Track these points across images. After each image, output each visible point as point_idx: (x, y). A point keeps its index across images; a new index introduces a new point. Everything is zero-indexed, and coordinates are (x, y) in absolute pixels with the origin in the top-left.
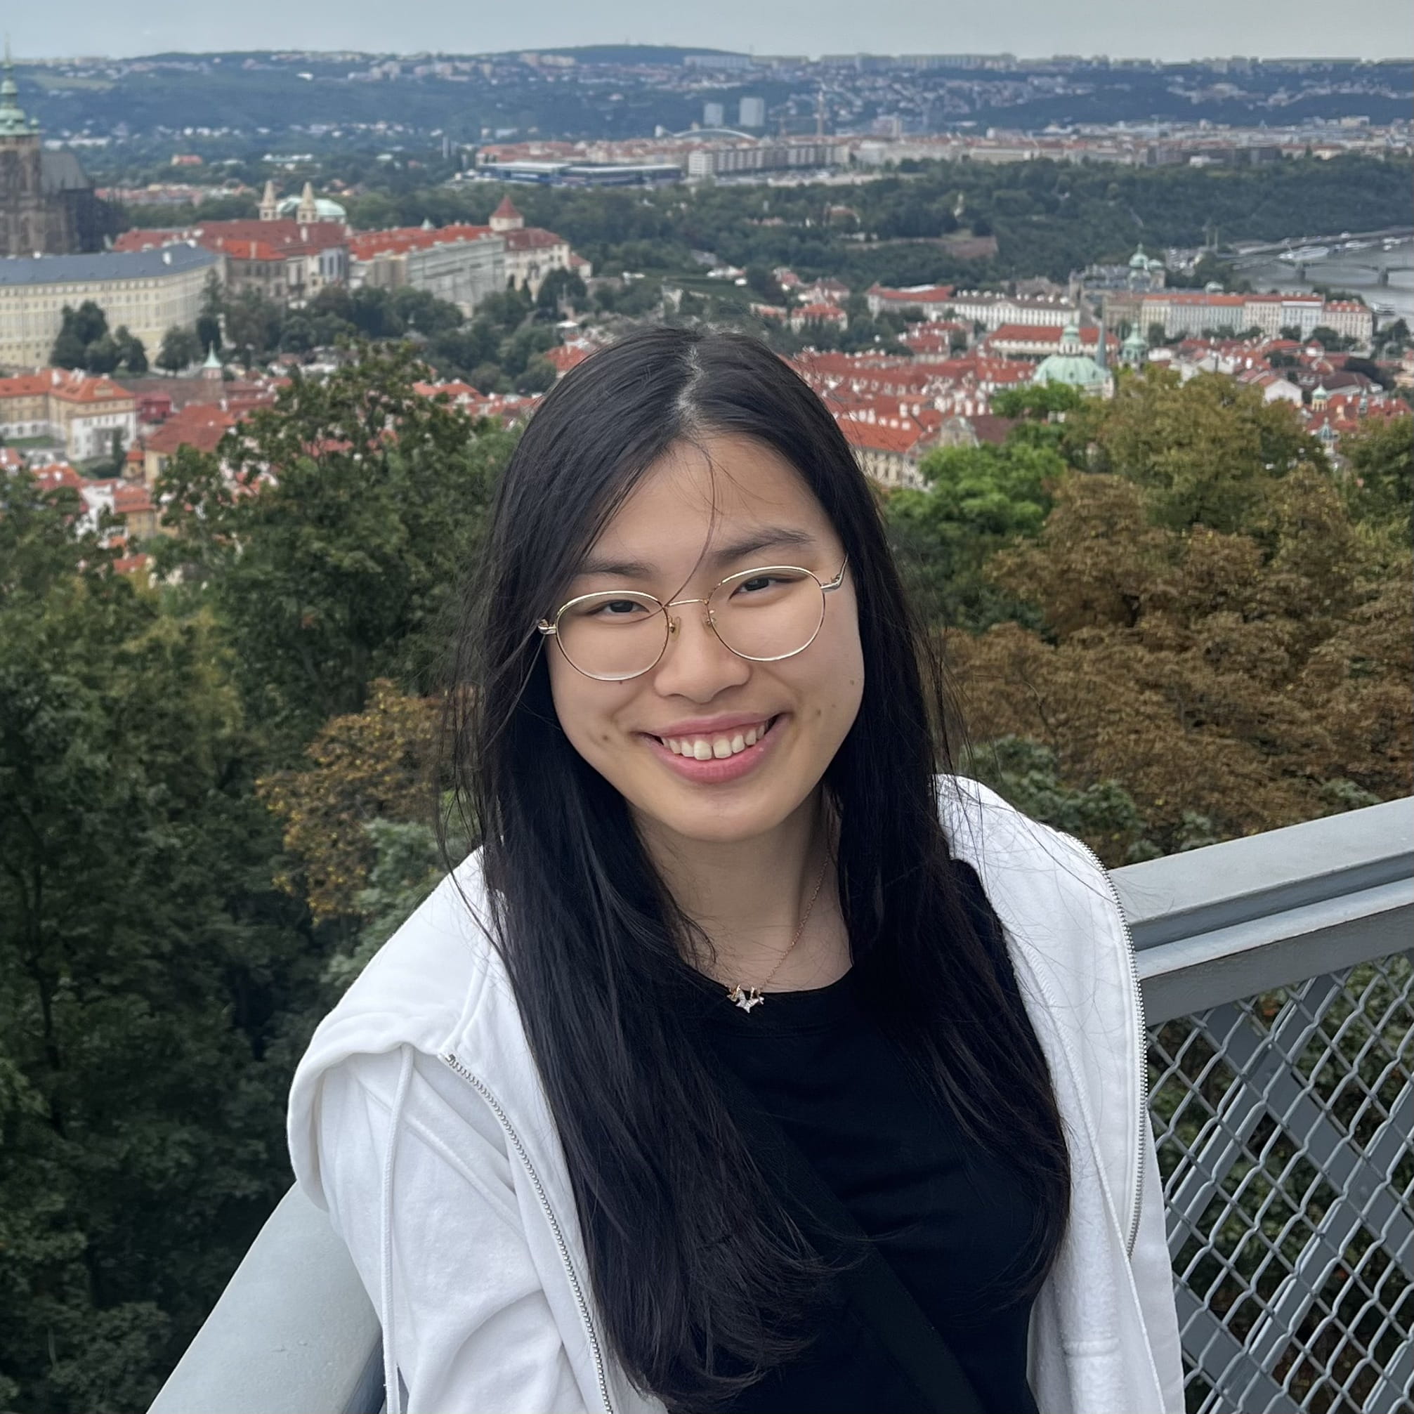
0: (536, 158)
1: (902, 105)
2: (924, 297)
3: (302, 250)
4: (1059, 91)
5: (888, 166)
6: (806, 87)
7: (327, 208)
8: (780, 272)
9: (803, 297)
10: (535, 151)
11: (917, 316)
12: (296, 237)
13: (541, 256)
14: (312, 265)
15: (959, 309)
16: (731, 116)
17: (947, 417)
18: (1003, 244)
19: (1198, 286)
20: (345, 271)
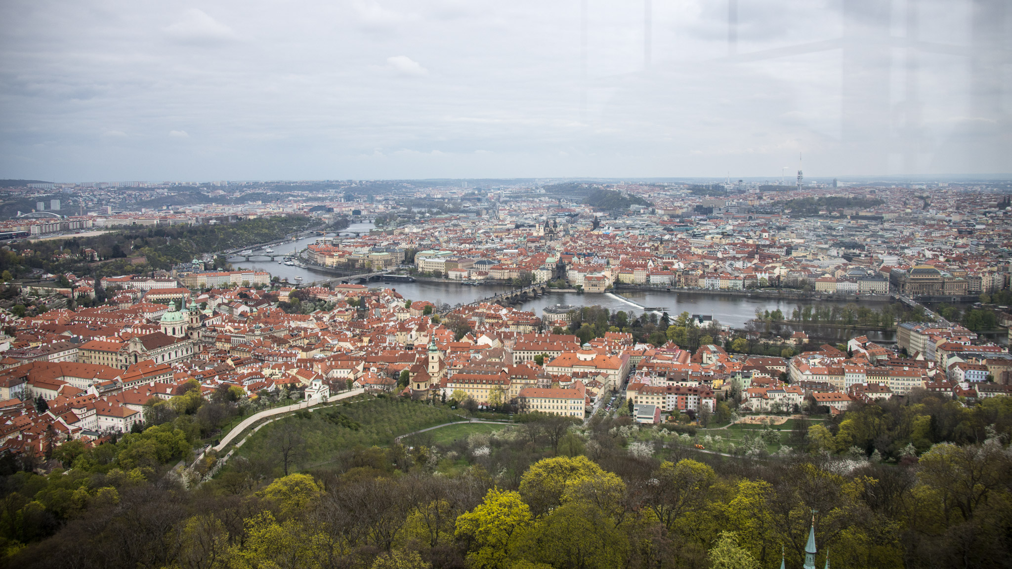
1: (111, 200)
2: (122, 281)
4: (166, 194)
5: (107, 228)
6: (74, 194)
8: (68, 275)
9: (77, 284)
11: (120, 288)
15: (135, 284)
16: (47, 207)
17: (132, 335)
18: (148, 257)
19: (215, 269)
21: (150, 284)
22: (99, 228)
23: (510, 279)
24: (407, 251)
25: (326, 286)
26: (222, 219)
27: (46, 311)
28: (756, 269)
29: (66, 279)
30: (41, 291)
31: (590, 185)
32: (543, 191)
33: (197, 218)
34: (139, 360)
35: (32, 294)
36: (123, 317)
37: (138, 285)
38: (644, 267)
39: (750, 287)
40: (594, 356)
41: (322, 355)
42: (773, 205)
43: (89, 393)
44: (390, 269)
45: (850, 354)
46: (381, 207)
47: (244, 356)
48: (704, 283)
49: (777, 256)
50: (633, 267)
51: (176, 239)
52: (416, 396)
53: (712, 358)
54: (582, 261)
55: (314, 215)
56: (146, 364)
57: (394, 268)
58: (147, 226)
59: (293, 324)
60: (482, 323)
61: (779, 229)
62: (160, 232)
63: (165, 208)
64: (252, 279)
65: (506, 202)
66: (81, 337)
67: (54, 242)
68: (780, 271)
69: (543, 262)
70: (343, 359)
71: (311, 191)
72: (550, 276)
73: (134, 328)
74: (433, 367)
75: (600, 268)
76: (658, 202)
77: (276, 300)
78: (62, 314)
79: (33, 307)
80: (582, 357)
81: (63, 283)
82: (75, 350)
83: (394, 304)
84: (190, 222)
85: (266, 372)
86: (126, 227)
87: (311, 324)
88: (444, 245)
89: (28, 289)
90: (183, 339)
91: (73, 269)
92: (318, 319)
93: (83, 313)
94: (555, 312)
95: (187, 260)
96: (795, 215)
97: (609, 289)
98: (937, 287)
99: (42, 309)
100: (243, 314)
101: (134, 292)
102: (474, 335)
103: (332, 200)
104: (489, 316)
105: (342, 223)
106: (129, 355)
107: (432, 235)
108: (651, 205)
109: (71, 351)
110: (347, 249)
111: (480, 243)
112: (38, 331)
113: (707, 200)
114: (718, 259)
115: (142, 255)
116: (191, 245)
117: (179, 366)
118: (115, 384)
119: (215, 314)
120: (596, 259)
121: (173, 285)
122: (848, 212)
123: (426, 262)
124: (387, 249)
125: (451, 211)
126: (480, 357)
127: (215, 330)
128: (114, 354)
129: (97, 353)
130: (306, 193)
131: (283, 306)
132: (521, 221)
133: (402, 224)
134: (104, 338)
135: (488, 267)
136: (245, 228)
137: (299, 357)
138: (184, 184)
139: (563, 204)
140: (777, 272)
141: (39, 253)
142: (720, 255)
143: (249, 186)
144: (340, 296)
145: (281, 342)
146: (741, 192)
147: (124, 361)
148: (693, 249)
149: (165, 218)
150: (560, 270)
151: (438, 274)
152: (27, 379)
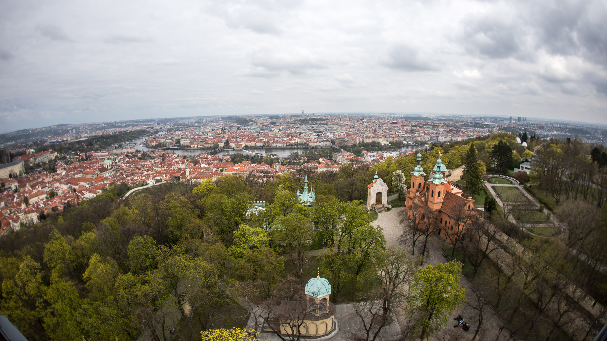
0: (53, 140)
2: (92, 153)
3: (31, 158)
4: (103, 126)
5: (87, 137)
6: (79, 128)
7: (33, 150)
8: (78, 152)
9: (81, 155)
11: (92, 155)
12: (30, 156)
13: (54, 154)
16: (72, 132)
17: (96, 168)
18: (99, 145)
19: (118, 148)
20: (35, 159)
21: (100, 154)
22: (85, 137)
23: (211, 147)
24: (177, 140)
25: (152, 151)
26: (120, 132)
28: (290, 140)
30: (72, 157)
31: (236, 117)
32: (221, 119)
33: (113, 132)
34: (98, 176)
35: (69, 158)
36: (93, 164)
37: (97, 154)
38: (254, 141)
39: (288, 146)
40: (239, 168)
41: (152, 173)
42: (295, 121)
43: (86, 187)
44: (172, 145)
45: (320, 163)
46: (169, 126)
47: (128, 174)
48: (274, 145)
49: (297, 136)
50: (251, 141)
51: (107, 139)
52: (183, 183)
53: (277, 166)
54: (234, 140)
55: (148, 130)
56: (101, 177)
57: (173, 145)
58: (99, 136)
59: (143, 164)
60: (202, 160)
61: (297, 128)
62: (102, 137)
63: (103, 130)
64: (130, 150)
65: (209, 123)
66: (83, 170)
67: (74, 142)
68: (298, 140)
69: (221, 141)
70: (159, 173)
71: (147, 122)
72: (224, 145)
73: (97, 166)
74: (187, 174)
75: (240, 142)
76: (258, 121)
77: (137, 157)
78: (77, 164)
79: (70, 162)
80: (235, 168)
81: (77, 154)
82: (81, 174)
83: (174, 156)
84: (111, 134)
85: (136, 178)
86: (93, 136)
87: (148, 163)
88: (189, 137)
89: (68, 157)
90: (110, 169)
91: (79, 150)
92: (150, 162)
93: (83, 163)
94: (226, 156)
95: (110, 145)
96: (302, 124)
97: (243, 148)
98: (344, 143)
99: (72, 163)
100: (127, 161)
101: (96, 156)
102: (200, 164)
103: (153, 125)
104: (204, 158)
105: (157, 132)
106: (96, 174)
107: (185, 134)
108: (256, 122)
110: (158, 140)
111: (201, 136)
112: (72, 168)
113: (274, 120)
114: (278, 137)
115: (97, 144)
116: (111, 141)
117: (110, 178)
118: (93, 183)
119: (119, 161)
120: (238, 139)
121: (107, 153)
122: (318, 122)
123: (184, 142)
124: (171, 139)
125: (191, 126)
126: (202, 170)
127: (119, 166)
128: (92, 175)
129: (87, 174)
130: (145, 123)
131: (140, 159)
132: (214, 128)
133: (175, 131)
134: (88, 170)
135: (204, 143)
136: (127, 135)
137: (145, 173)
138: (109, 122)
139: (228, 123)
140: (297, 141)
141: (70, 145)
142: (278, 136)
143: (127, 122)
144: (156, 154)
145: (139, 169)
146: (285, 117)
147: (94, 177)
148: (270, 135)
149: (103, 133)
150: (227, 143)
151: (187, 146)
152: (70, 183)
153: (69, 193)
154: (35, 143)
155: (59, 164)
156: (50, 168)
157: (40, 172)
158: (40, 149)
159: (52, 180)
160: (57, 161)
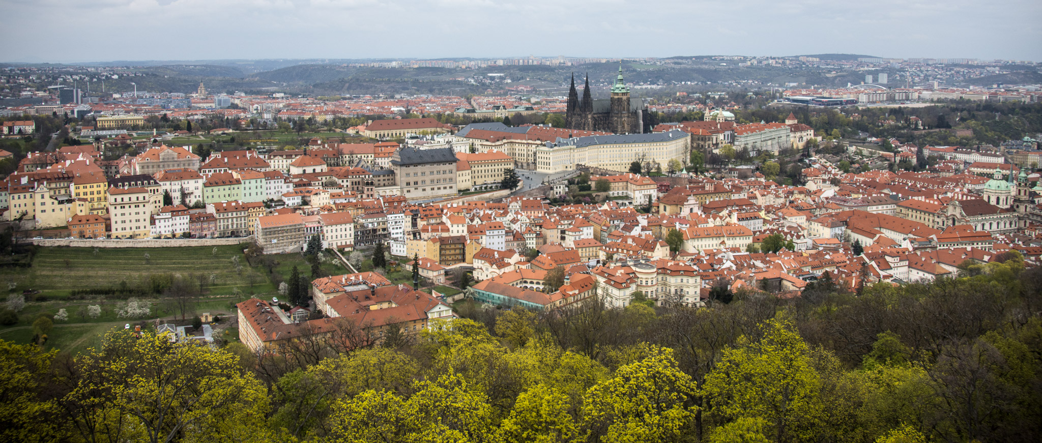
0: (804, 95)
1: (938, 76)
2: (945, 151)
3: (718, 132)
4: (997, 72)
5: (932, 101)
6: (902, 70)
7: (728, 114)
8: (891, 140)
9: (900, 149)
10: (804, 93)
11: (942, 157)
12: (716, 127)
13: (804, 134)
14: (721, 137)
15: (958, 155)
16: (876, 79)
17: (952, 199)
18: (975, 131)
20: (733, 139)
21: (975, 157)
22: (924, 101)
27: (869, 170)
29: (889, 144)
30: (865, 152)
33: (1032, 96)
34: (957, 224)
35: (856, 153)
36: (943, 184)
37: (962, 156)
43: (903, 247)
51: (1006, 115)
56: (964, 229)
58: (975, 101)
62: (989, 107)
63: (995, 86)
66: (900, 195)
67: (881, 109)
73: (957, 193)
78: (883, 174)
79: (857, 166)
81: (886, 147)
82: (894, 206)
84: (1023, 100)
86: (952, 101)
89: (853, 149)
90: (1007, 211)
91: (896, 135)
93: (905, 176)
95: (1018, 137)
99: (865, 168)
101: (956, 163)
106: (947, 218)
109: (889, 207)
112: (860, 184)
115: (968, 128)
116: (1023, 123)
117: (1000, 237)
118: (930, 242)
121: (1001, 160)
128: (931, 215)
129: (914, 211)
134: (922, 199)
138: (1018, 61)
141: (865, 117)
147: (941, 223)
149: (995, 94)
152: (846, 224)
153: (835, 250)
154: (739, 97)
155: (817, 166)
156: (782, 172)
157: (743, 176)
158: (753, 114)
159: (784, 205)
160: (809, 156)
